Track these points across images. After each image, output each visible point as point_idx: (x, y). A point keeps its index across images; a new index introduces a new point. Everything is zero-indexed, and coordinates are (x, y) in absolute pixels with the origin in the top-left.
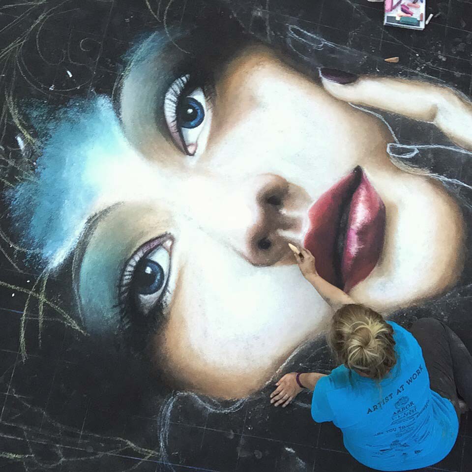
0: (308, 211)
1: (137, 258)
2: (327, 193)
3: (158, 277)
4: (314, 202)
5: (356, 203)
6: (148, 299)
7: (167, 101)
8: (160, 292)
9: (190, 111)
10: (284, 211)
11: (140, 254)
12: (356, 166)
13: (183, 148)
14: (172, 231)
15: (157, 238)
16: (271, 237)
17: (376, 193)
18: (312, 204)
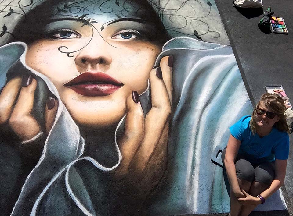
0: (100, 71)
1: (71, 31)
2: (109, 76)
3: (66, 36)
4: (105, 73)
5: (108, 86)
6: (58, 35)
7: (129, 30)
8: (61, 38)
9: (127, 35)
10: (98, 65)
11: (73, 31)
12: (124, 84)
13: (113, 36)
14: (83, 37)
15: (80, 34)
16: (87, 62)
17: (114, 92)
18: (103, 72)
